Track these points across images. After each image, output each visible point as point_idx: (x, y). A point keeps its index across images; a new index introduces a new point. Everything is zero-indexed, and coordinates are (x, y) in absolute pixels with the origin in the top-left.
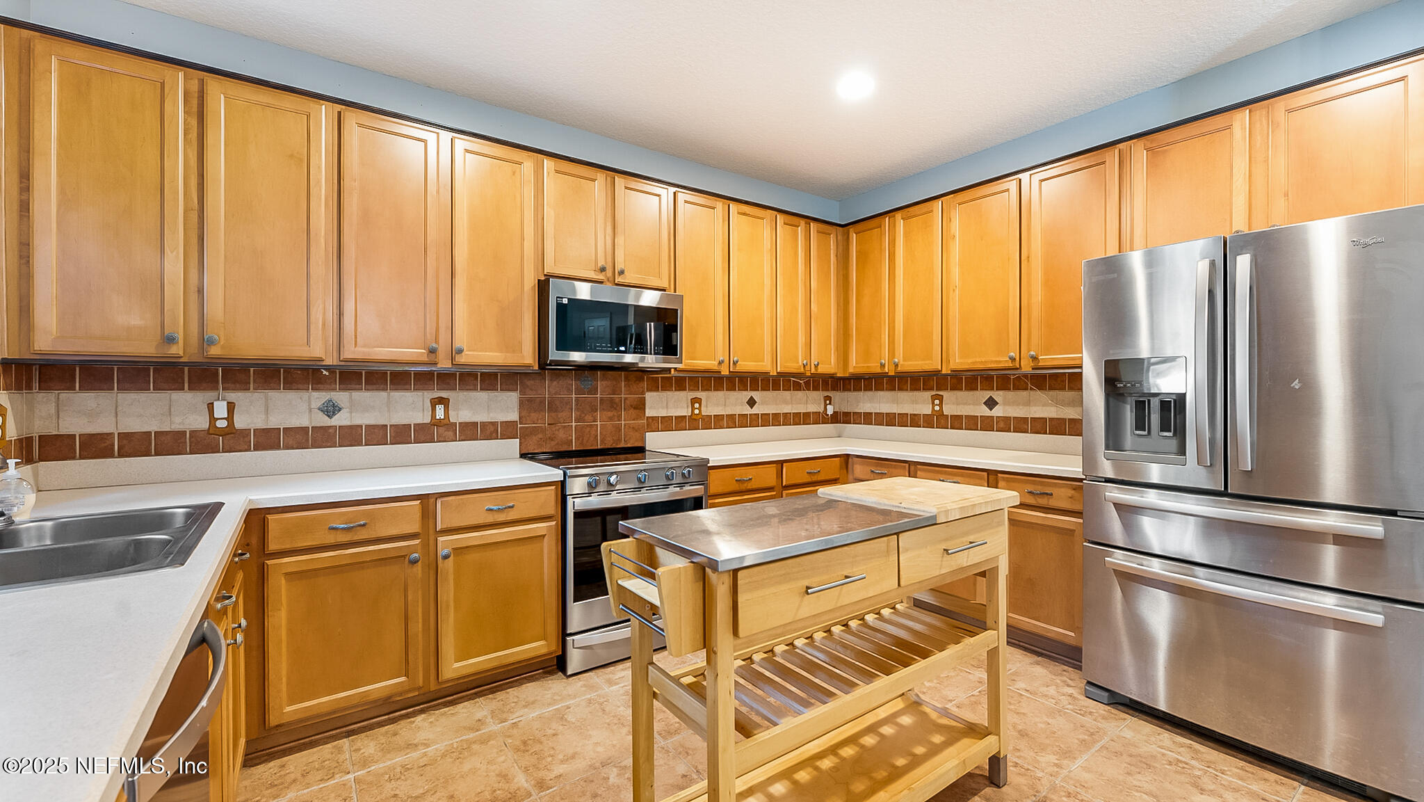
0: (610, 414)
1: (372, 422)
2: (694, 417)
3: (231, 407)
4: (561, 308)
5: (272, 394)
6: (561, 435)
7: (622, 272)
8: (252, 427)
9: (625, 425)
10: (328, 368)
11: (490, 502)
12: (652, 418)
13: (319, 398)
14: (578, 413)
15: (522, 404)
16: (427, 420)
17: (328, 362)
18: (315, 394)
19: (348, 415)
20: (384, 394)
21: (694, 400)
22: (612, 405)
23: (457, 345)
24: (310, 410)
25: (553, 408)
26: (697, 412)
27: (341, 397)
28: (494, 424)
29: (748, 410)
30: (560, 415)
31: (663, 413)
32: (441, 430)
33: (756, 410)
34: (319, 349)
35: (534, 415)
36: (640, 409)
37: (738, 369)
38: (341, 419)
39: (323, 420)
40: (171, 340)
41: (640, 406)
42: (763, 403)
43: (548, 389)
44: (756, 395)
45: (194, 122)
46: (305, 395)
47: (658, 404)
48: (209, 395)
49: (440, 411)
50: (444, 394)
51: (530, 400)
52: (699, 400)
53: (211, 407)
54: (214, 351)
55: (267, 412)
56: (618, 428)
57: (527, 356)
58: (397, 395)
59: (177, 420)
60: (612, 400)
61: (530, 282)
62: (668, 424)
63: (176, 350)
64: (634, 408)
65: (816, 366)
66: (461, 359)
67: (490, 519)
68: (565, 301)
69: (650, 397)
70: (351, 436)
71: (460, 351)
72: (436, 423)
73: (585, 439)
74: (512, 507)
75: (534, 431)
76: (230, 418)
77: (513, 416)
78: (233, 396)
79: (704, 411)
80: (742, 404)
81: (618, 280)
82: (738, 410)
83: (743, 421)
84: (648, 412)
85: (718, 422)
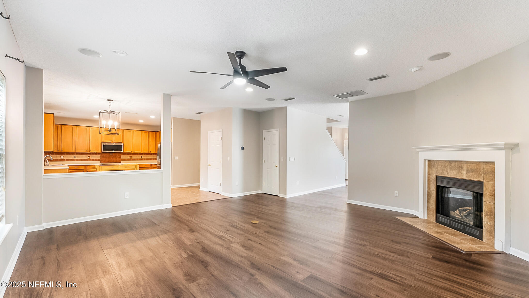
1: (80, 158)
2: (130, 159)
3: (63, 157)
4: (104, 146)
5: (68, 155)
6: (107, 161)
7: (114, 141)
8: (65, 159)
10: (75, 153)
11: (93, 166)
13: (73, 156)
14: (110, 158)
15: (101, 156)
16: (87, 158)
17: (74, 152)
19: (77, 158)
20: (81, 155)
21: (130, 157)
22: (115, 157)
23: (90, 150)
25: (106, 157)
27: (76, 156)
28: (97, 159)
29: (141, 158)
33: (142, 158)
34: (73, 151)
35: (103, 158)
37: (135, 152)
38: (75, 158)
40: (58, 150)
41: (121, 157)
42: (144, 157)
43: (105, 155)
44: (142, 156)
45: (61, 129)
46: (72, 155)
47: (123, 157)
48: (61, 156)
49: (89, 157)
50: (89, 155)
51: (102, 156)
52: (131, 157)
53: (61, 157)
54: (62, 151)
55: (67, 157)
56: (117, 160)
57: (100, 151)
59: (57, 158)
60: (115, 156)
61: (100, 143)
62: (125, 160)
63: (58, 151)
64: (119, 157)
65: (150, 152)
67: (93, 168)
68: (104, 145)
71: (91, 151)
72: (88, 159)
75: (103, 160)
76: (63, 158)
77: (100, 158)
78: (63, 156)
79: (132, 158)
80: (140, 157)
81: (114, 142)
82: (139, 158)
83: (140, 160)
84: (122, 158)
85: (135, 160)
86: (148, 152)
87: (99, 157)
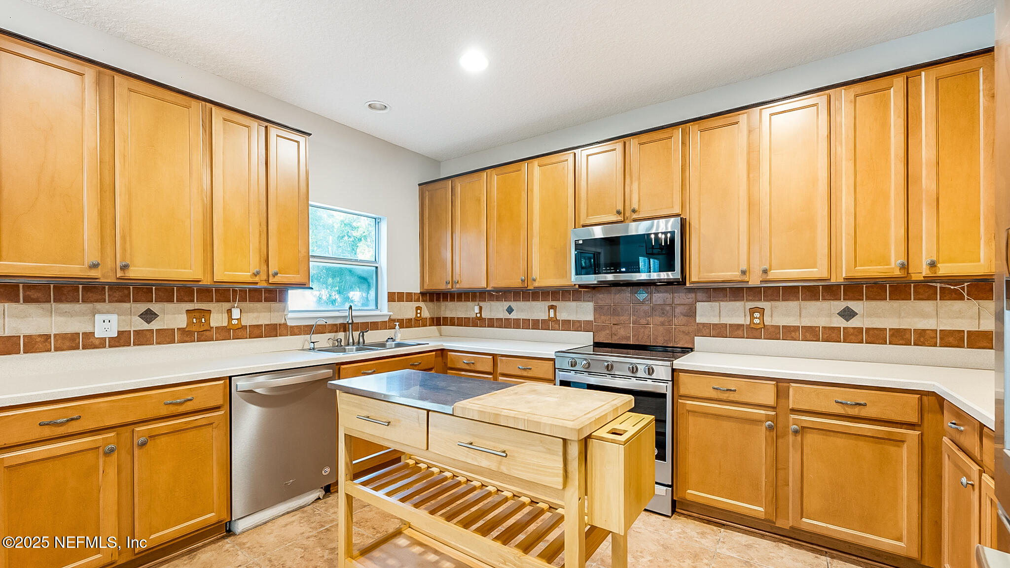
0: (661, 319)
1: (524, 317)
2: (752, 326)
3: (481, 308)
5: (492, 303)
6: (622, 332)
8: (487, 317)
9: (675, 329)
11: (521, 364)
12: (704, 325)
13: (506, 305)
14: (635, 318)
15: (595, 310)
16: (547, 318)
17: (488, 288)
18: (505, 303)
19: (516, 313)
20: (528, 303)
21: (752, 311)
23: (533, 277)
24: (503, 310)
25: (616, 313)
26: (757, 321)
27: (513, 304)
28: (579, 322)
29: (841, 323)
30: (622, 318)
31: (715, 321)
32: (553, 323)
33: (854, 323)
35: (603, 317)
36: (690, 316)
37: (770, 277)
38: (513, 316)
39: (508, 316)
41: (691, 314)
42: (869, 315)
43: (613, 300)
44: (854, 305)
46: (502, 303)
47: (705, 312)
49: (552, 313)
50: (554, 303)
51: (601, 307)
52: (762, 311)
53: (475, 308)
55: (491, 311)
56: (669, 332)
57: (571, 279)
58: (534, 303)
60: (666, 309)
64: (685, 316)
66: (536, 284)
68: (581, 242)
69: (700, 306)
70: (517, 324)
71: (534, 280)
72: (550, 319)
73: (640, 337)
74: (530, 369)
75: (603, 328)
76: (480, 312)
77: (591, 317)
78: (482, 304)
79: (768, 321)
80: (830, 315)
81: (635, 216)
82: (822, 322)
83: (831, 335)
84: (699, 320)
85: (789, 333)
86: (897, 273)
87: (584, 311)
